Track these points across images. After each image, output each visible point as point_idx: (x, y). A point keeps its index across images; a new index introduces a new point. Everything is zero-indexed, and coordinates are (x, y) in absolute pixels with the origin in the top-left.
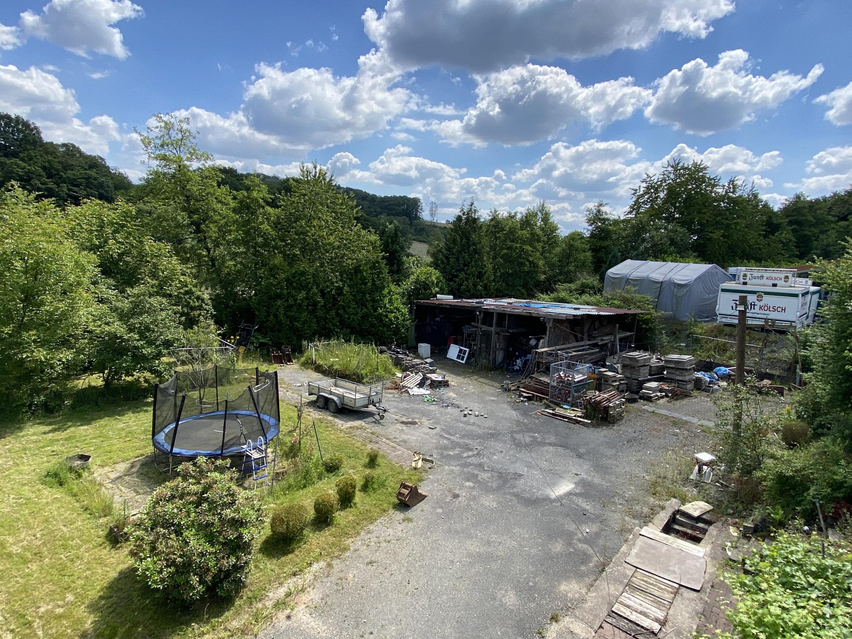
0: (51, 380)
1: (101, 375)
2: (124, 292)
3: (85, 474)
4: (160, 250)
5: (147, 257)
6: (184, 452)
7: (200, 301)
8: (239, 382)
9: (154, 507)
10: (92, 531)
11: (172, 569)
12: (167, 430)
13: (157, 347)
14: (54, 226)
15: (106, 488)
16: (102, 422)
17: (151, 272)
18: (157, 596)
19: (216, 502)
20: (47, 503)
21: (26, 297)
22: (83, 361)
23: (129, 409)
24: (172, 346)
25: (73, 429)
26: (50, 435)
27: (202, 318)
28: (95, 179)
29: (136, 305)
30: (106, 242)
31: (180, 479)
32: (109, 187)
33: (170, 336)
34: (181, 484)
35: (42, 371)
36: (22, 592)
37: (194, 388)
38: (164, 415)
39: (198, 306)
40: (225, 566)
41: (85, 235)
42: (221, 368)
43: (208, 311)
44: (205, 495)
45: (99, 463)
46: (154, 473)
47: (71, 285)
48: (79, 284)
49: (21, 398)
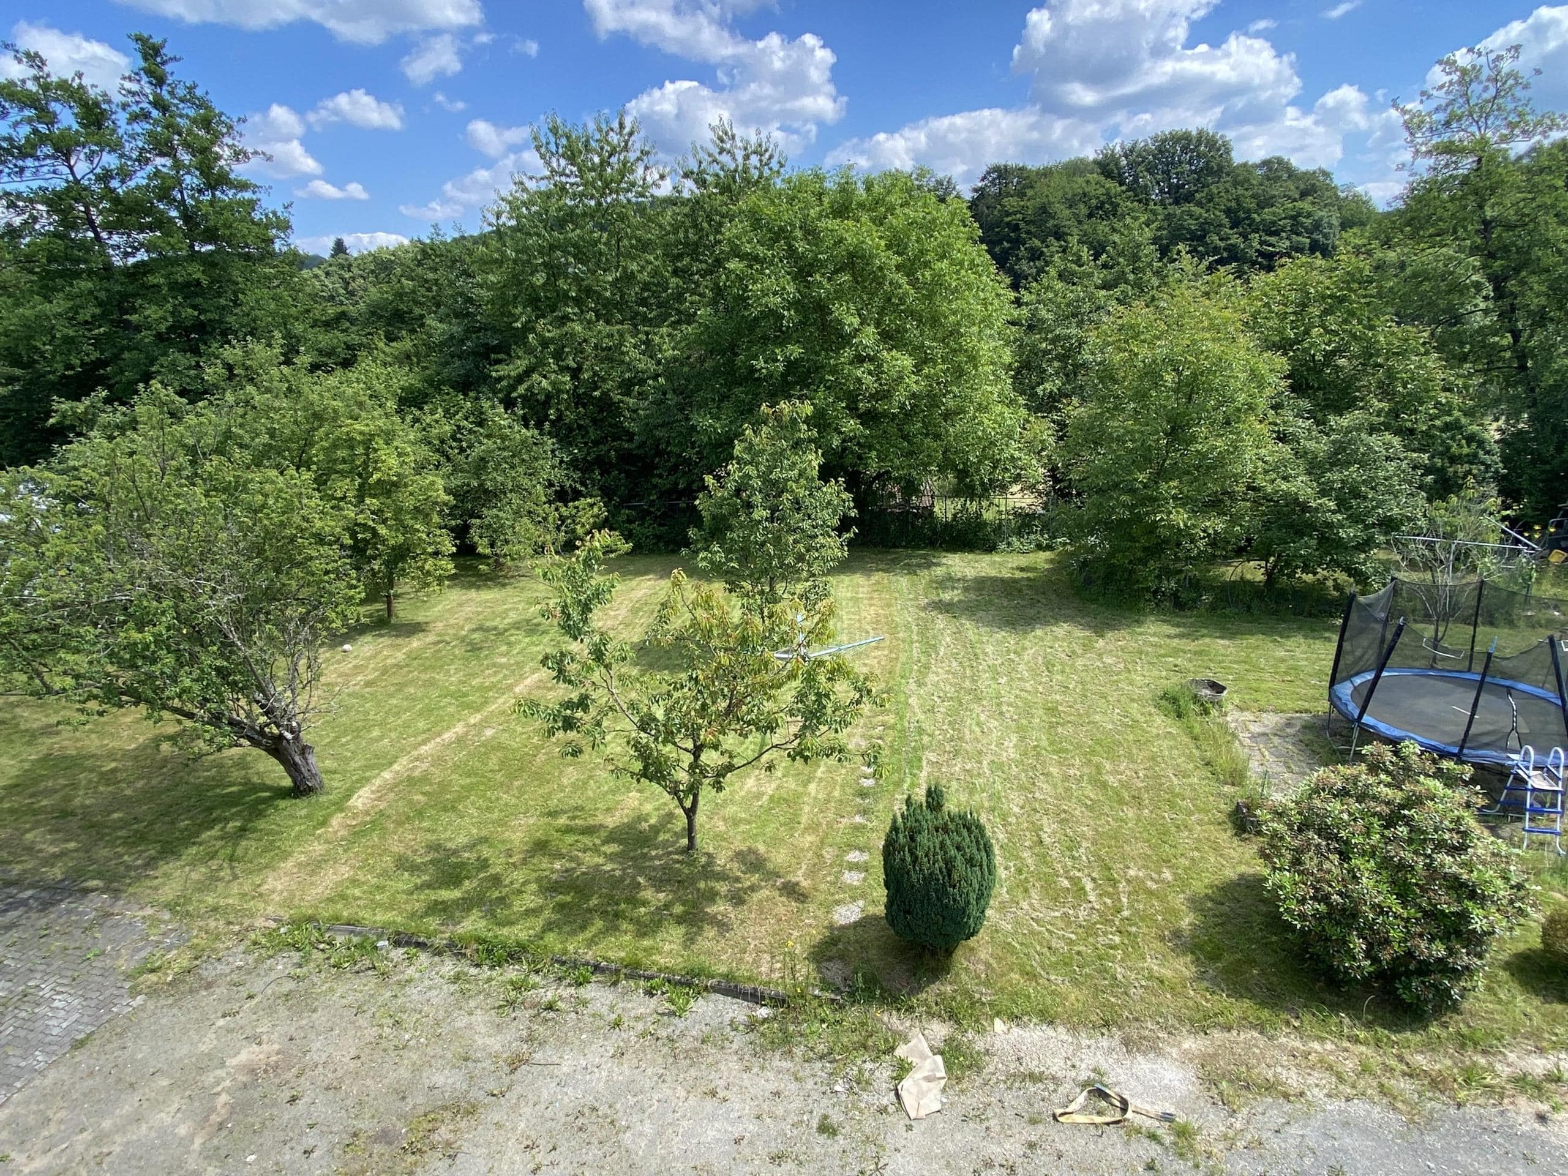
0: (1188, 559)
1: (1263, 563)
2: (1324, 423)
3: (1214, 712)
4: (1406, 340)
5: (1378, 356)
6: (1383, 727)
7: (1474, 446)
8: (1533, 624)
9: (1310, 797)
10: (1211, 799)
11: (1322, 908)
12: (1358, 681)
13: (1367, 527)
14: (1227, 313)
15: (1241, 744)
16: (1252, 640)
17: (1381, 385)
18: (1290, 936)
19: (1424, 832)
20: (1158, 735)
21: (1173, 428)
22: (1238, 538)
23: (1300, 629)
24: (1397, 529)
25: (1207, 640)
26: (1176, 642)
27: (1471, 480)
28: (1309, 215)
29: (1340, 448)
30: (1307, 332)
31: (1364, 767)
32: (1331, 226)
33: (1396, 511)
34: (1364, 776)
35: (1179, 544)
36: (1111, 837)
37: (1427, 618)
38: (1358, 653)
39: (1467, 455)
40: (1422, 953)
41: (1274, 323)
42: (1497, 589)
43: (1488, 466)
44: (1406, 812)
45: (1237, 702)
46: (1322, 747)
47: (1239, 410)
48: (1251, 408)
49: (1145, 578)
